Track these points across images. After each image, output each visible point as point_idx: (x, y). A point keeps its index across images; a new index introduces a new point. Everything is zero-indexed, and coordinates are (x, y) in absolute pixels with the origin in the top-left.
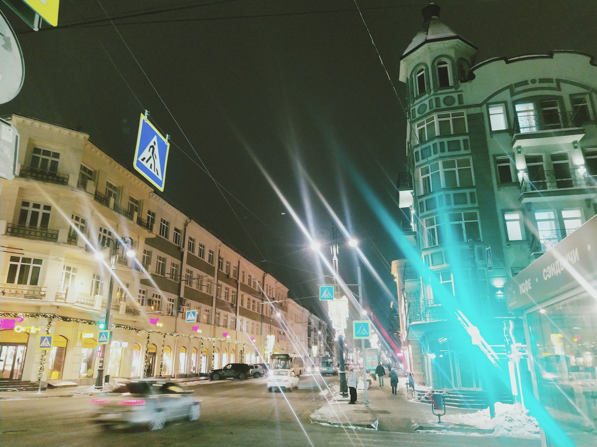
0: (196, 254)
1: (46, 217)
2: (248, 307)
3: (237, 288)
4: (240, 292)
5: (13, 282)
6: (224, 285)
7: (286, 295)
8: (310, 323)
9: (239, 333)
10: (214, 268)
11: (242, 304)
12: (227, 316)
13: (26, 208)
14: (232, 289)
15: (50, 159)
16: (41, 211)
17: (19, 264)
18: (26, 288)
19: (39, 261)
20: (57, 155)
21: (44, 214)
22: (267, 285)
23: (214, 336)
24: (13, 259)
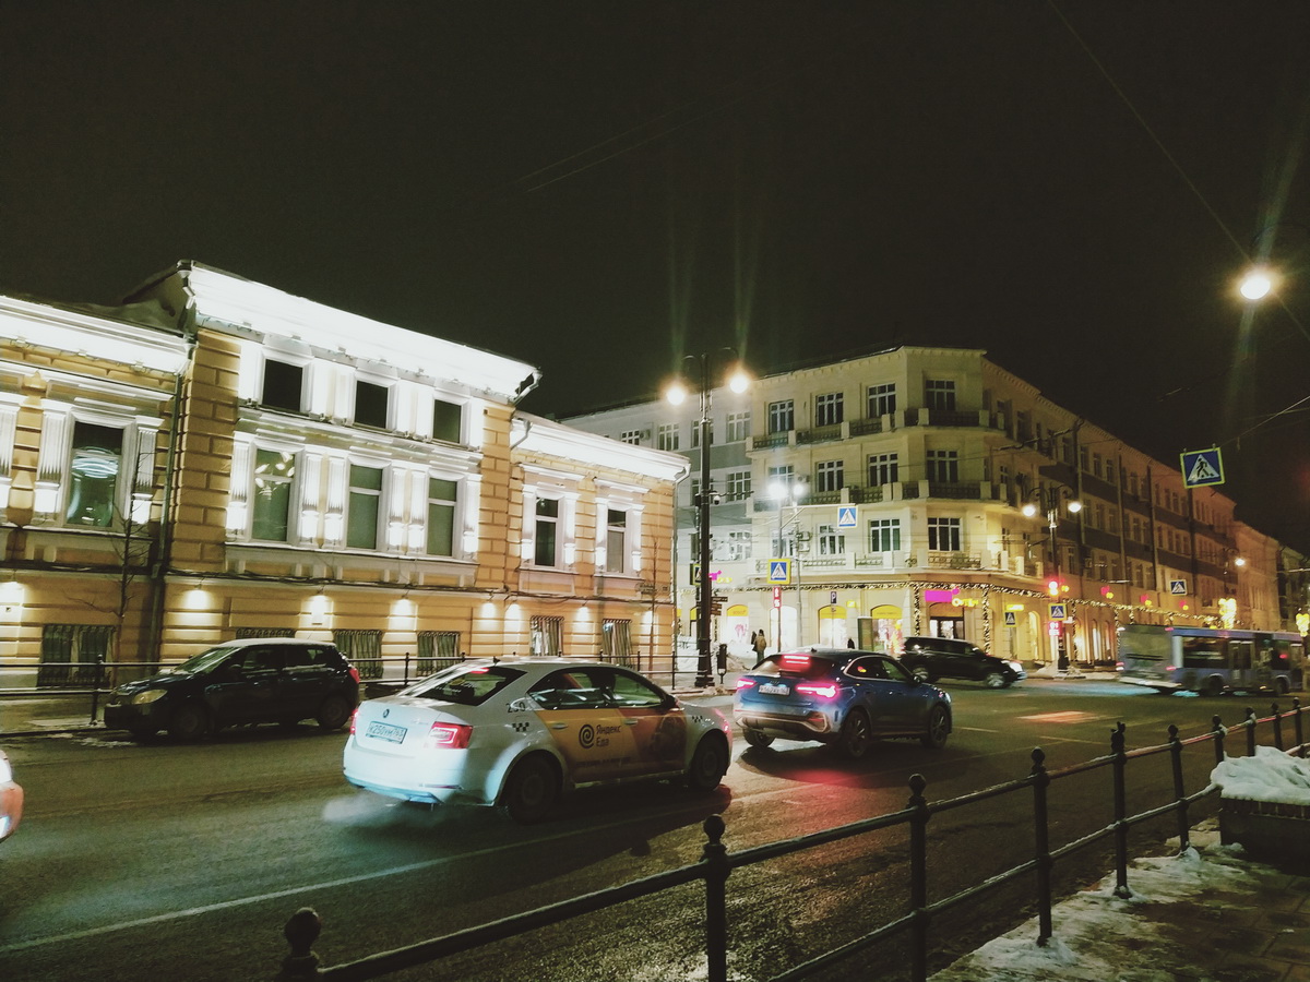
0: (1092, 472)
1: (954, 465)
2: (1171, 548)
3: (1151, 517)
4: (1157, 524)
5: (935, 548)
6: (1132, 515)
7: (1231, 516)
8: (1280, 567)
9: (1162, 595)
10: (1116, 488)
11: (1161, 545)
12: (1140, 567)
13: (932, 459)
14: (1144, 519)
15: (945, 391)
16: (948, 459)
17: (937, 526)
18: (949, 554)
19: (955, 522)
20: (951, 385)
21: (951, 462)
22: (1197, 502)
23: (1129, 604)
24: (931, 521)
